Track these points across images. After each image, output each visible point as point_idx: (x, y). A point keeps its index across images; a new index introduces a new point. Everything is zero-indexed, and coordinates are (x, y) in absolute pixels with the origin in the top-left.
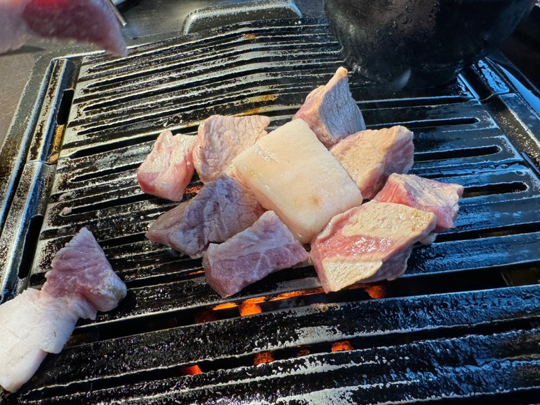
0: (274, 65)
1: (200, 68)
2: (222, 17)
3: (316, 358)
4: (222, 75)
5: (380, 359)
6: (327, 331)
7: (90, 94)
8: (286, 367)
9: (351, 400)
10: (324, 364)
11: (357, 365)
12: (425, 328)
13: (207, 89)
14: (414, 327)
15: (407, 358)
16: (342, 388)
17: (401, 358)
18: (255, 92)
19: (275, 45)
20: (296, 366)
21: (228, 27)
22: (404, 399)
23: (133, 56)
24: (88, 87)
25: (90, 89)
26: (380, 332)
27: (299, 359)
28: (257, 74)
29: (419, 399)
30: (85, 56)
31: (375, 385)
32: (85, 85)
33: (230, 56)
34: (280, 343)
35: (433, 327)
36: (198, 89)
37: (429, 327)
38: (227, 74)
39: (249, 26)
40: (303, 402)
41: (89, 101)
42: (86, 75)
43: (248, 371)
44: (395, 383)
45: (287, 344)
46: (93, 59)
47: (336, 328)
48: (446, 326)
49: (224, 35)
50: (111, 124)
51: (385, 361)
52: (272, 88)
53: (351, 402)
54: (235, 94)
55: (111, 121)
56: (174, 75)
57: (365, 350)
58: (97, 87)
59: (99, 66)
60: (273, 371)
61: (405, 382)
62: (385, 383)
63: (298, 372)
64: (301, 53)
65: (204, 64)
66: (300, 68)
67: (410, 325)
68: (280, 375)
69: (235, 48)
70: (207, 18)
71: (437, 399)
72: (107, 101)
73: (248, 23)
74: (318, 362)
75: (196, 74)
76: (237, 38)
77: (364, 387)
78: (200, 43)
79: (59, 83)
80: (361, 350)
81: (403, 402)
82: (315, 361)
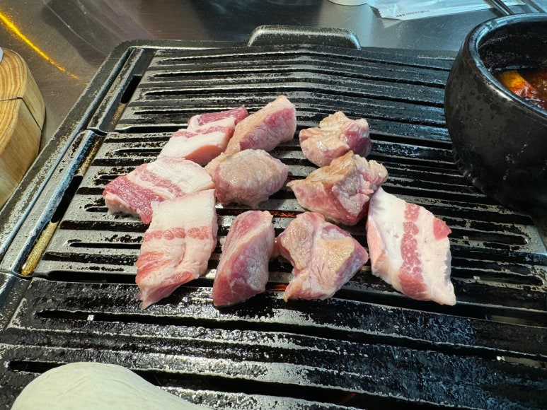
0: (321, 87)
1: (254, 78)
2: (285, 36)
3: (284, 336)
5: (342, 350)
6: (300, 316)
7: (154, 82)
8: (257, 337)
9: (306, 377)
10: (290, 343)
11: (320, 351)
12: (391, 335)
13: (254, 97)
14: (380, 331)
15: (366, 356)
16: (300, 366)
17: (360, 354)
19: (328, 70)
20: (265, 338)
21: (290, 46)
22: (354, 388)
23: (199, 57)
24: (154, 76)
25: (156, 78)
26: (348, 329)
28: (303, 92)
29: (366, 392)
30: (159, 49)
31: (330, 371)
32: (152, 74)
33: (283, 72)
34: (257, 316)
35: (398, 336)
36: (246, 95)
37: (394, 335)
38: (276, 87)
39: (309, 49)
40: (263, 368)
41: (152, 88)
42: (156, 65)
43: (224, 333)
44: (349, 373)
45: (263, 319)
46: (166, 53)
47: (309, 316)
48: (411, 338)
49: (283, 53)
51: (345, 353)
52: (313, 106)
56: (230, 79)
57: (330, 340)
58: (162, 77)
59: (169, 60)
60: (245, 338)
61: (358, 375)
62: (340, 371)
63: (266, 343)
64: (350, 81)
65: (259, 75)
66: (344, 94)
67: (377, 329)
68: (250, 343)
69: (291, 66)
70: (271, 35)
71: (383, 395)
72: (166, 91)
73: (309, 46)
74: (286, 340)
75: (249, 82)
76: (295, 58)
77: (321, 369)
78: (260, 56)
79: (131, 68)
80: (327, 340)
81: (352, 390)
82: (283, 338)
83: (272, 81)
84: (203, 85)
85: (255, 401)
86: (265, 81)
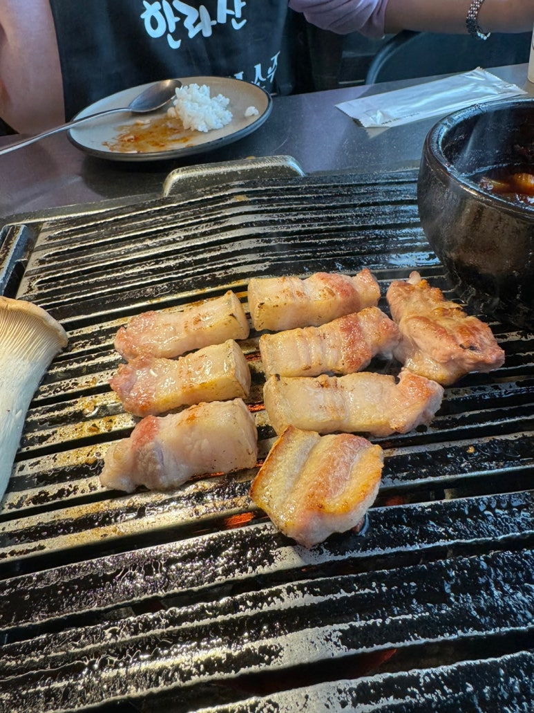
0: (267, 230)
1: (180, 234)
2: (209, 177)
3: (295, 588)
4: (206, 242)
5: (379, 586)
7: (46, 265)
8: (257, 600)
9: (340, 643)
10: (306, 596)
11: (349, 595)
12: (437, 544)
13: (186, 258)
14: (423, 542)
15: (413, 584)
16: (328, 627)
17: (405, 584)
18: (243, 261)
19: (271, 208)
20: (269, 599)
21: (217, 188)
22: (409, 639)
23: (102, 221)
24: (46, 257)
25: (47, 259)
26: (379, 551)
27: (274, 589)
28: (247, 241)
29: (428, 640)
30: (45, 222)
31: (371, 622)
32: (41, 255)
33: (216, 221)
34: (250, 568)
36: (175, 259)
38: (211, 240)
39: (241, 186)
40: (276, 647)
41: (44, 274)
42: (45, 243)
43: (208, 608)
44: (398, 618)
45: (261, 570)
46: (56, 225)
47: (322, 547)
48: (463, 541)
49: (211, 197)
50: (67, 300)
52: (263, 256)
53: (339, 646)
54: (218, 264)
55: (67, 297)
56: (149, 242)
57: (360, 575)
58: (56, 257)
59: (62, 233)
60: (240, 606)
61: (409, 617)
62: (384, 619)
63: (273, 607)
64: (301, 216)
65: (185, 230)
66: (299, 233)
68: (249, 612)
69: (223, 211)
70: (191, 178)
72: (65, 273)
73: (241, 183)
74: (299, 592)
75: (174, 241)
76: (227, 200)
77: (357, 624)
78: (183, 205)
79: (11, 253)
80: (354, 576)
81: (407, 643)
82: (294, 591)
83: (204, 234)
84: (114, 256)
85: (276, 705)
86: (195, 236)
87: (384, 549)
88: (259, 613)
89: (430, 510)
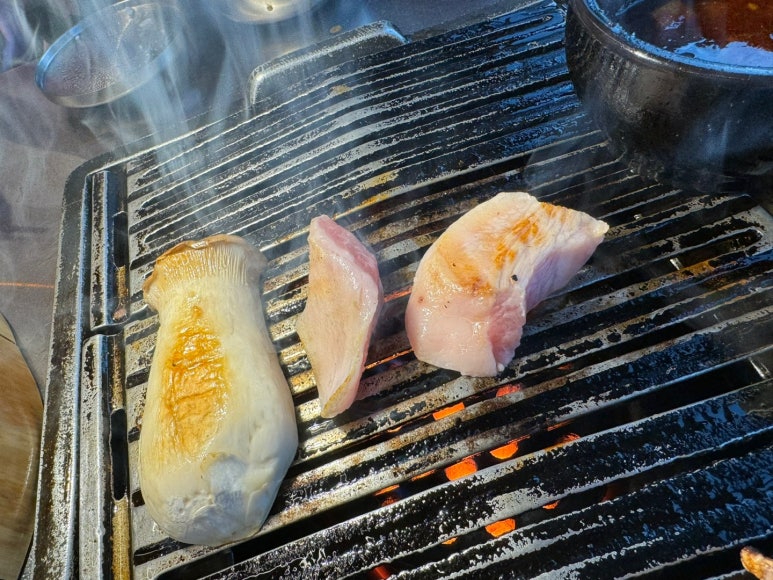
0: (383, 125)
1: (286, 150)
2: (297, 69)
3: (522, 535)
4: (317, 155)
5: (606, 518)
6: (528, 495)
7: (148, 217)
8: (486, 553)
10: (535, 541)
11: (577, 533)
12: (657, 464)
13: (301, 181)
14: (641, 465)
15: (640, 510)
16: (564, 569)
17: (632, 512)
18: (366, 173)
19: (379, 95)
20: (498, 550)
21: (310, 81)
22: (648, 566)
24: (145, 206)
25: (147, 209)
26: (598, 483)
28: (364, 145)
29: (667, 564)
30: (129, 161)
31: (606, 556)
32: (138, 204)
33: (321, 125)
34: (471, 523)
35: (666, 461)
36: (289, 183)
37: (661, 462)
38: (323, 152)
39: (337, 73)
41: (150, 227)
42: (136, 189)
43: (439, 567)
44: (632, 547)
45: (481, 522)
46: (141, 164)
47: (539, 489)
48: (684, 456)
49: (306, 94)
52: (388, 161)
54: (339, 181)
57: (583, 510)
58: (156, 204)
59: (151, 172)
60: (471, 561)
61: (643, 544)
62: (618, 550)
63: (503, 557)
64: (417, 99)
65: (289, 144)
66: (420, 122)
67: (635, 465)
68: (480, 566)
69: (326, 110)
70: (277, 74)
71: (690, 558)
72: (173, 223)
74: (526, 539)
75: (282, 161)
76: (326, 95)
77: (592, 560)
78: (276, 112)
80: (579, 512)
81: (647, 571)
82: (521, 538)
83: (312, 146)
84: (219, 192)
86: (303, 150)
87: (602, 479)
88: (491, 565)
89: (641, 429)
